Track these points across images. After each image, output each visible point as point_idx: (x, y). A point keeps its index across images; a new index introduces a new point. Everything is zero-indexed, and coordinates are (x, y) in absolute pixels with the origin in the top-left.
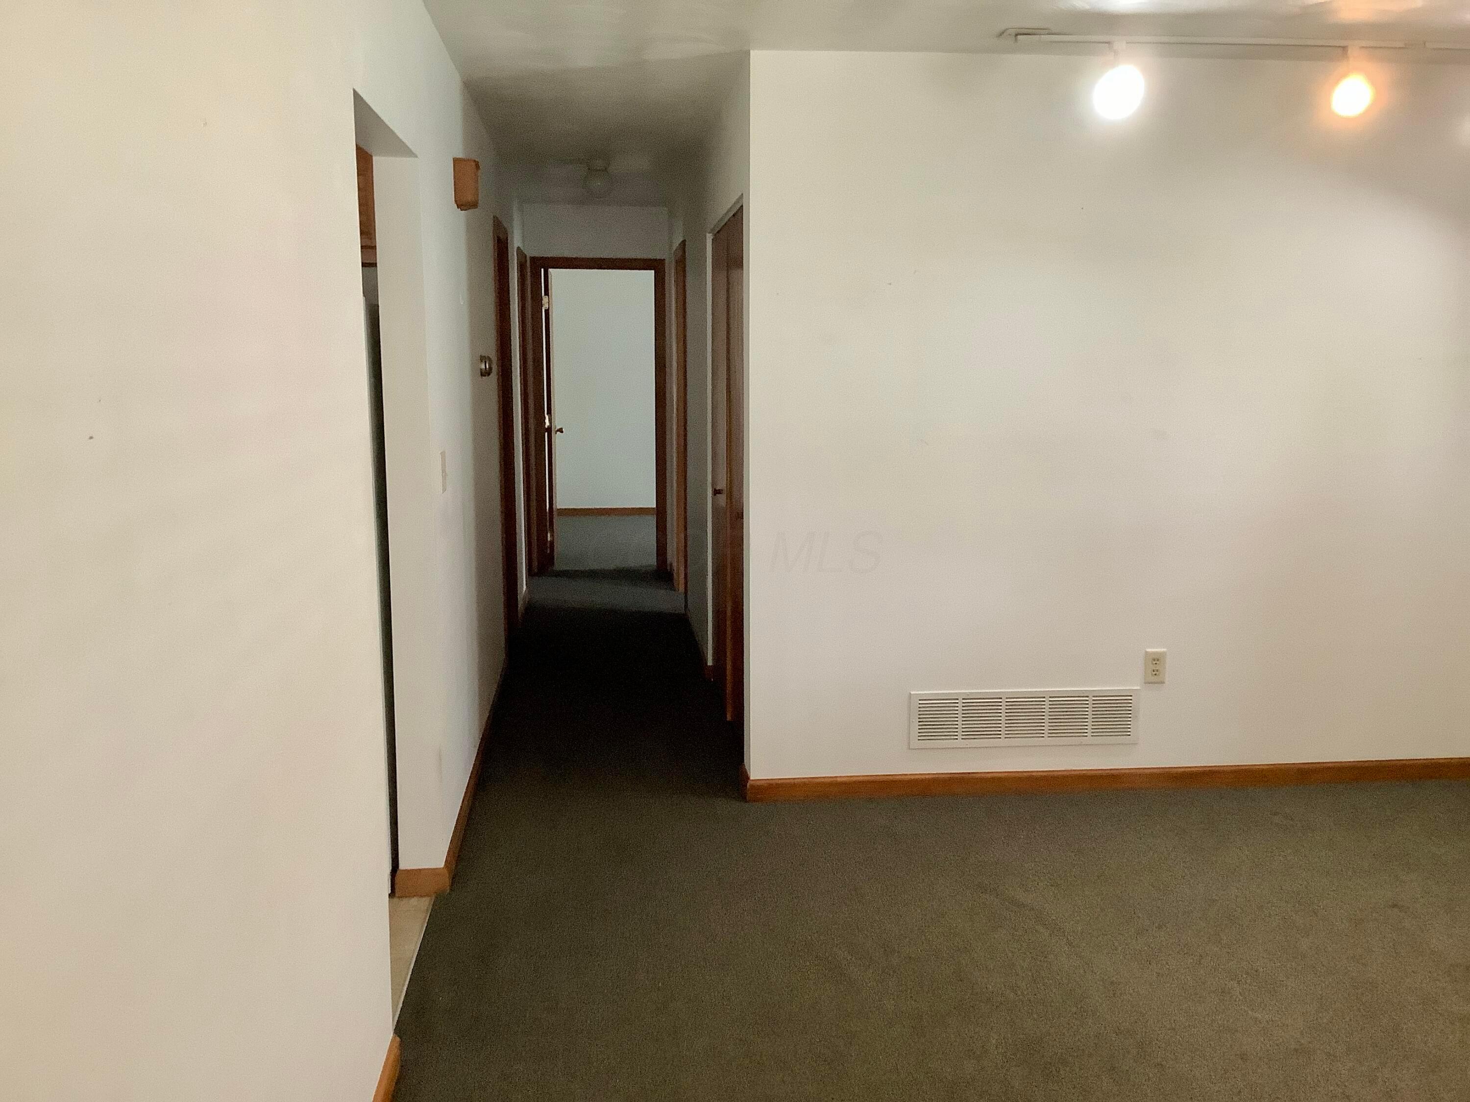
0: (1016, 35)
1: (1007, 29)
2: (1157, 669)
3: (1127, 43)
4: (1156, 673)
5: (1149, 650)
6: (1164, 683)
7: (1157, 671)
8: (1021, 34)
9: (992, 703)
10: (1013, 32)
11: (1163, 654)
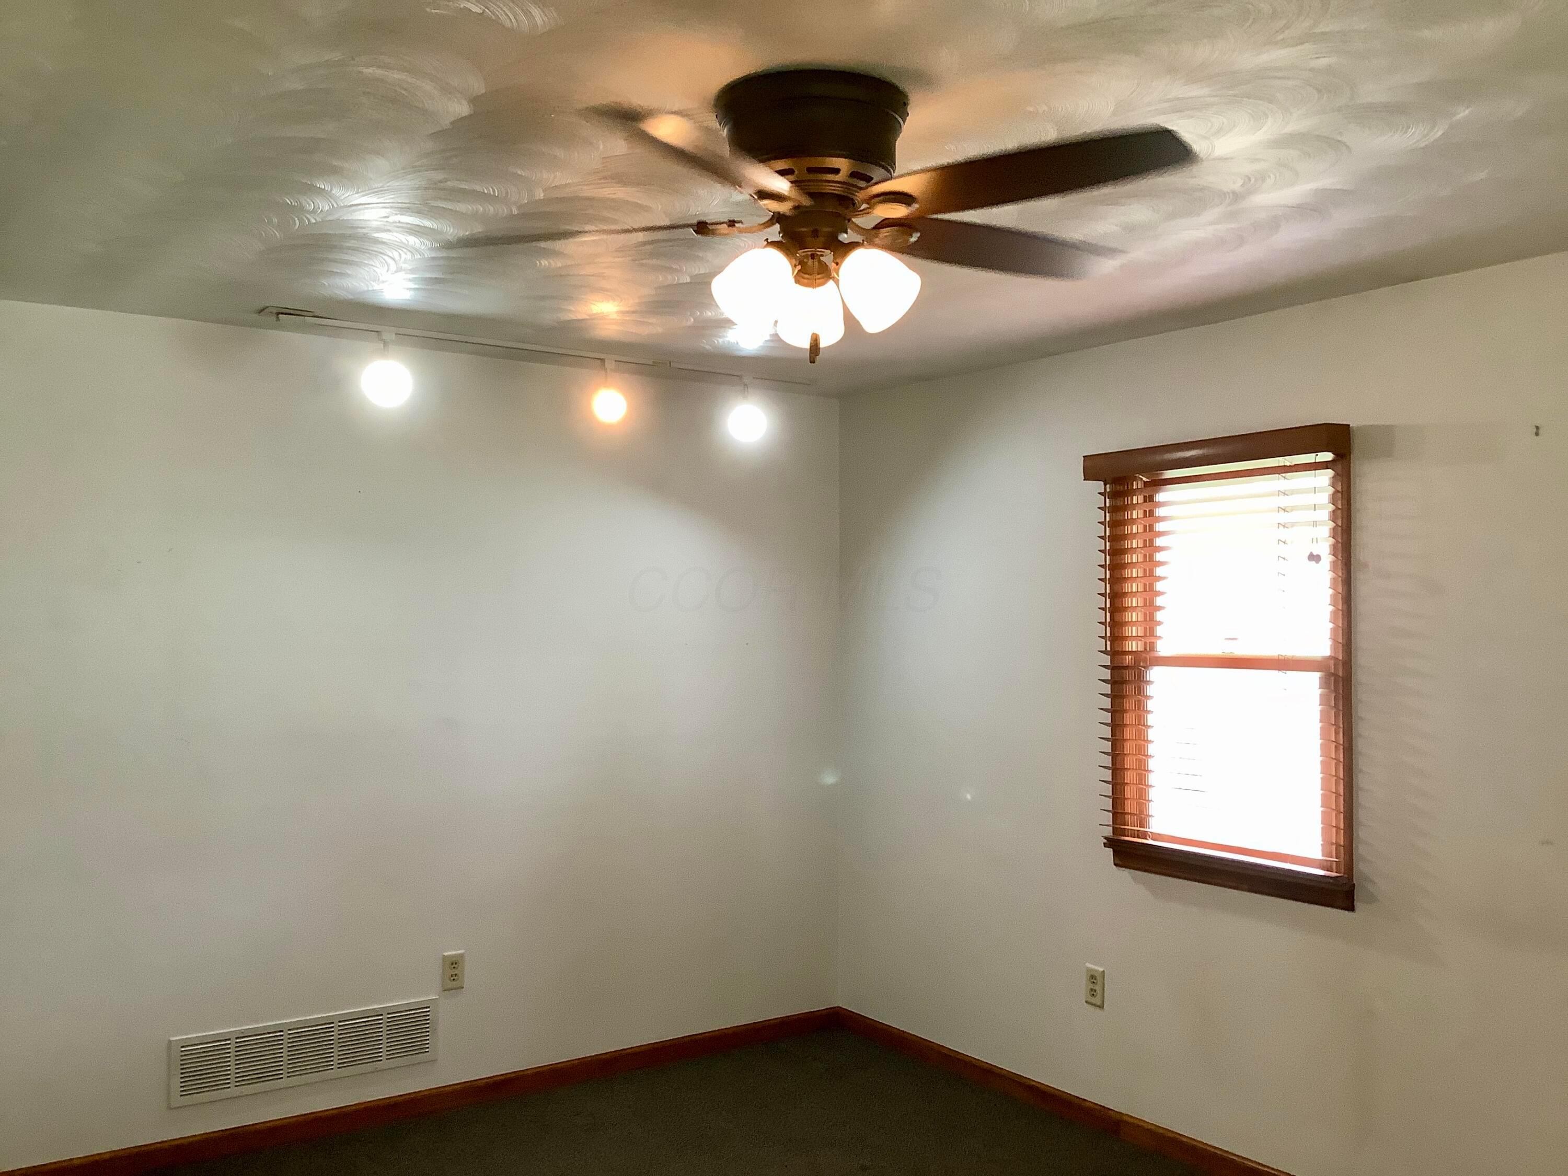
0: (278, 314)
1: (268, 307)
2: (456, 973)
3: (396, 334)
4: (454, 978)
5: (446, 954)
6: (463, 988)
7: (456, 975)
8: (282, 313)
9: (271, 1038)
10: (275, 311)
11: (462, 956)
